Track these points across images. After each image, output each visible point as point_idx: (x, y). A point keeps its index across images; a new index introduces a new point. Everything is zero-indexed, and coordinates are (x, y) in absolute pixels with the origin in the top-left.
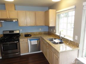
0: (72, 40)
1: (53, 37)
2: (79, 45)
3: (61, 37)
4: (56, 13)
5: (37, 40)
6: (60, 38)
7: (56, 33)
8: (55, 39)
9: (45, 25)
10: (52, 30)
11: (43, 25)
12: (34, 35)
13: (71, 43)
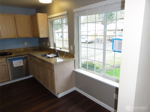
0: (68, 51)
1: (47, 52)
2: (74, 56)
3: (57, 50)
4: (48, 19)
5: (22, 60)
6: (56, 52)
7: (50, 47)
8: (49, 54)
9: (34, 37)
10: (44, 43)
11: (30, 36)
12: (17, 52)
13: (68, 56)
